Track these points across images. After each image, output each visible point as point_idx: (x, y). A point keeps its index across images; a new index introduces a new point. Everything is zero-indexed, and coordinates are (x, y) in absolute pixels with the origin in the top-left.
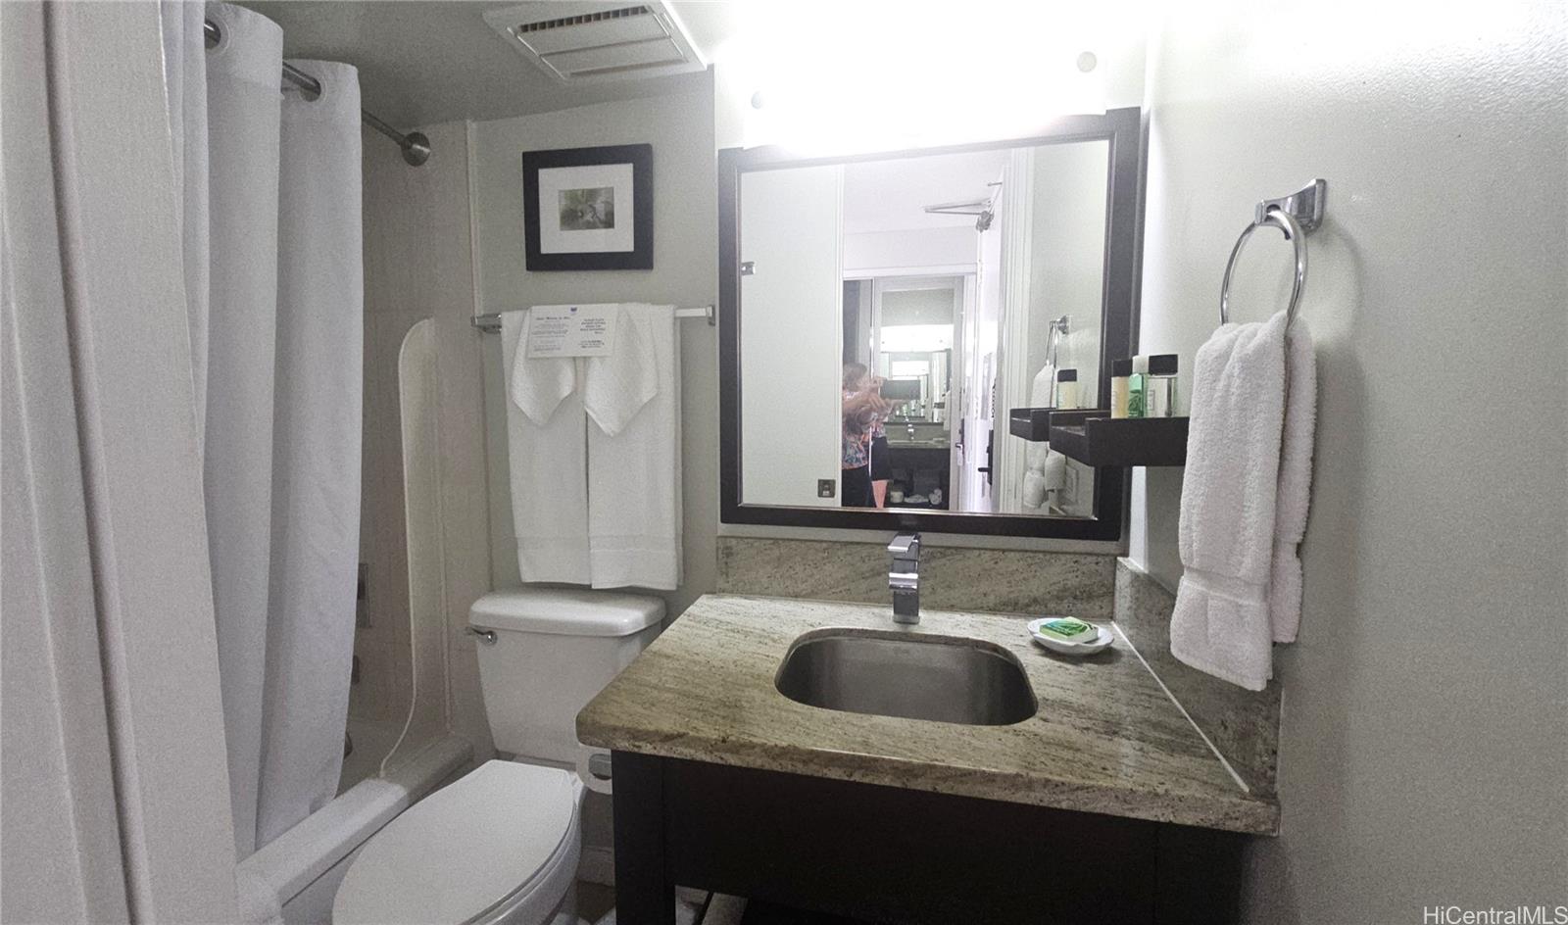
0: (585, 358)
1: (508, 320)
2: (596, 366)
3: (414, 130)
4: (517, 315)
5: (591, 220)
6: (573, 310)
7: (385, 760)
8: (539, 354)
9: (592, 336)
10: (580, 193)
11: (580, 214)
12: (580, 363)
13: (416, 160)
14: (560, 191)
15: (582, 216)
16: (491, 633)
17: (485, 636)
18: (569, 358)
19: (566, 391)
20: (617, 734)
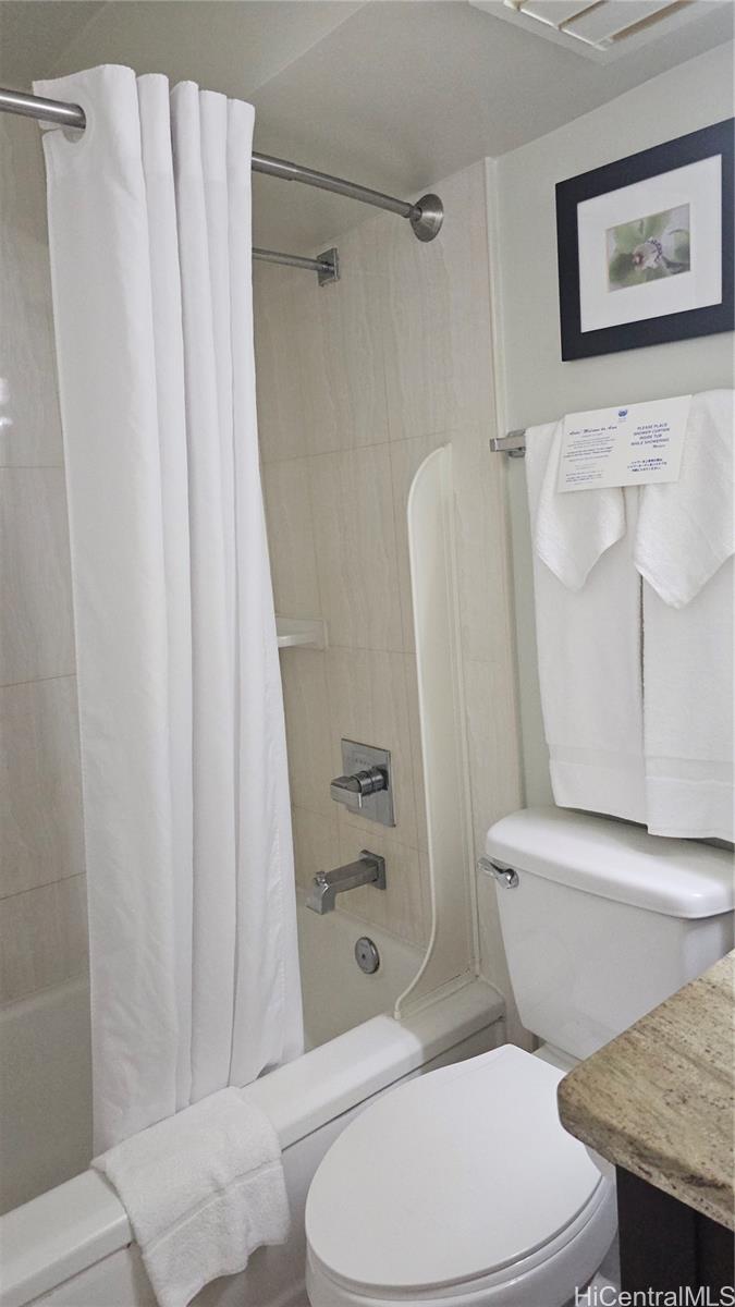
0: (639, 486)
1: (534, 439)
2: (653, 498)
3: (425, 193)
4: (547, 429)
5: (655, 266)
6: (623, 414)
7: (400, 999)
8: (573, 487)
9: (648, 452)
10: (637, 226)
11: (638, 259)
12: (632, 497)
13: (426, 233)
14: (609, 230)
15: (641, 262)
16: (511, 872)
17: (503, 875)
18: (618, 488)
19: (609, 538)
20: (614, 1138)
